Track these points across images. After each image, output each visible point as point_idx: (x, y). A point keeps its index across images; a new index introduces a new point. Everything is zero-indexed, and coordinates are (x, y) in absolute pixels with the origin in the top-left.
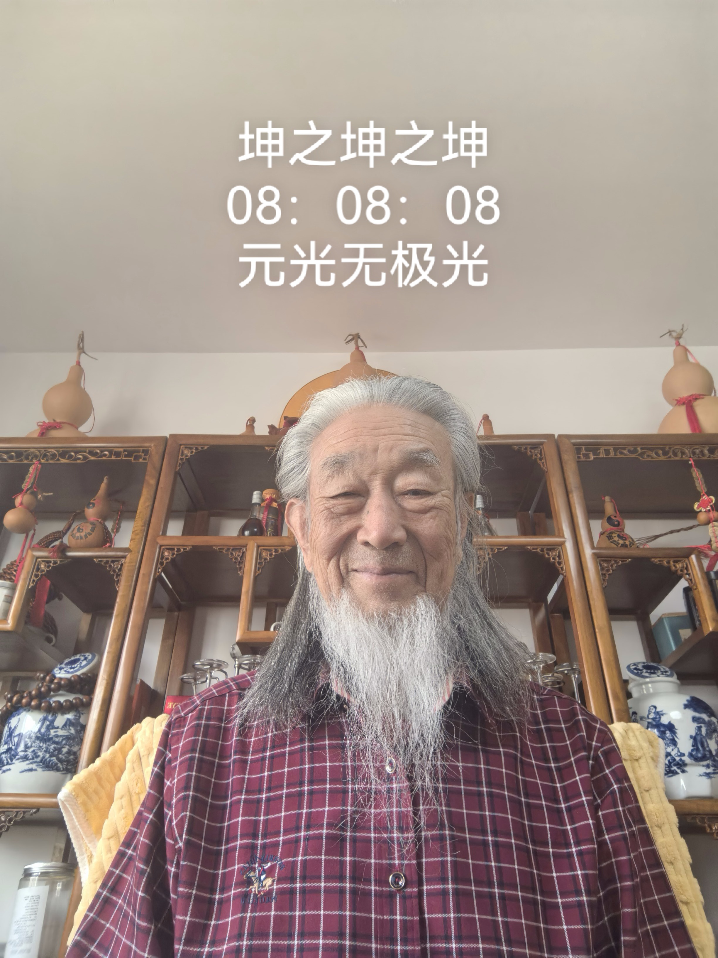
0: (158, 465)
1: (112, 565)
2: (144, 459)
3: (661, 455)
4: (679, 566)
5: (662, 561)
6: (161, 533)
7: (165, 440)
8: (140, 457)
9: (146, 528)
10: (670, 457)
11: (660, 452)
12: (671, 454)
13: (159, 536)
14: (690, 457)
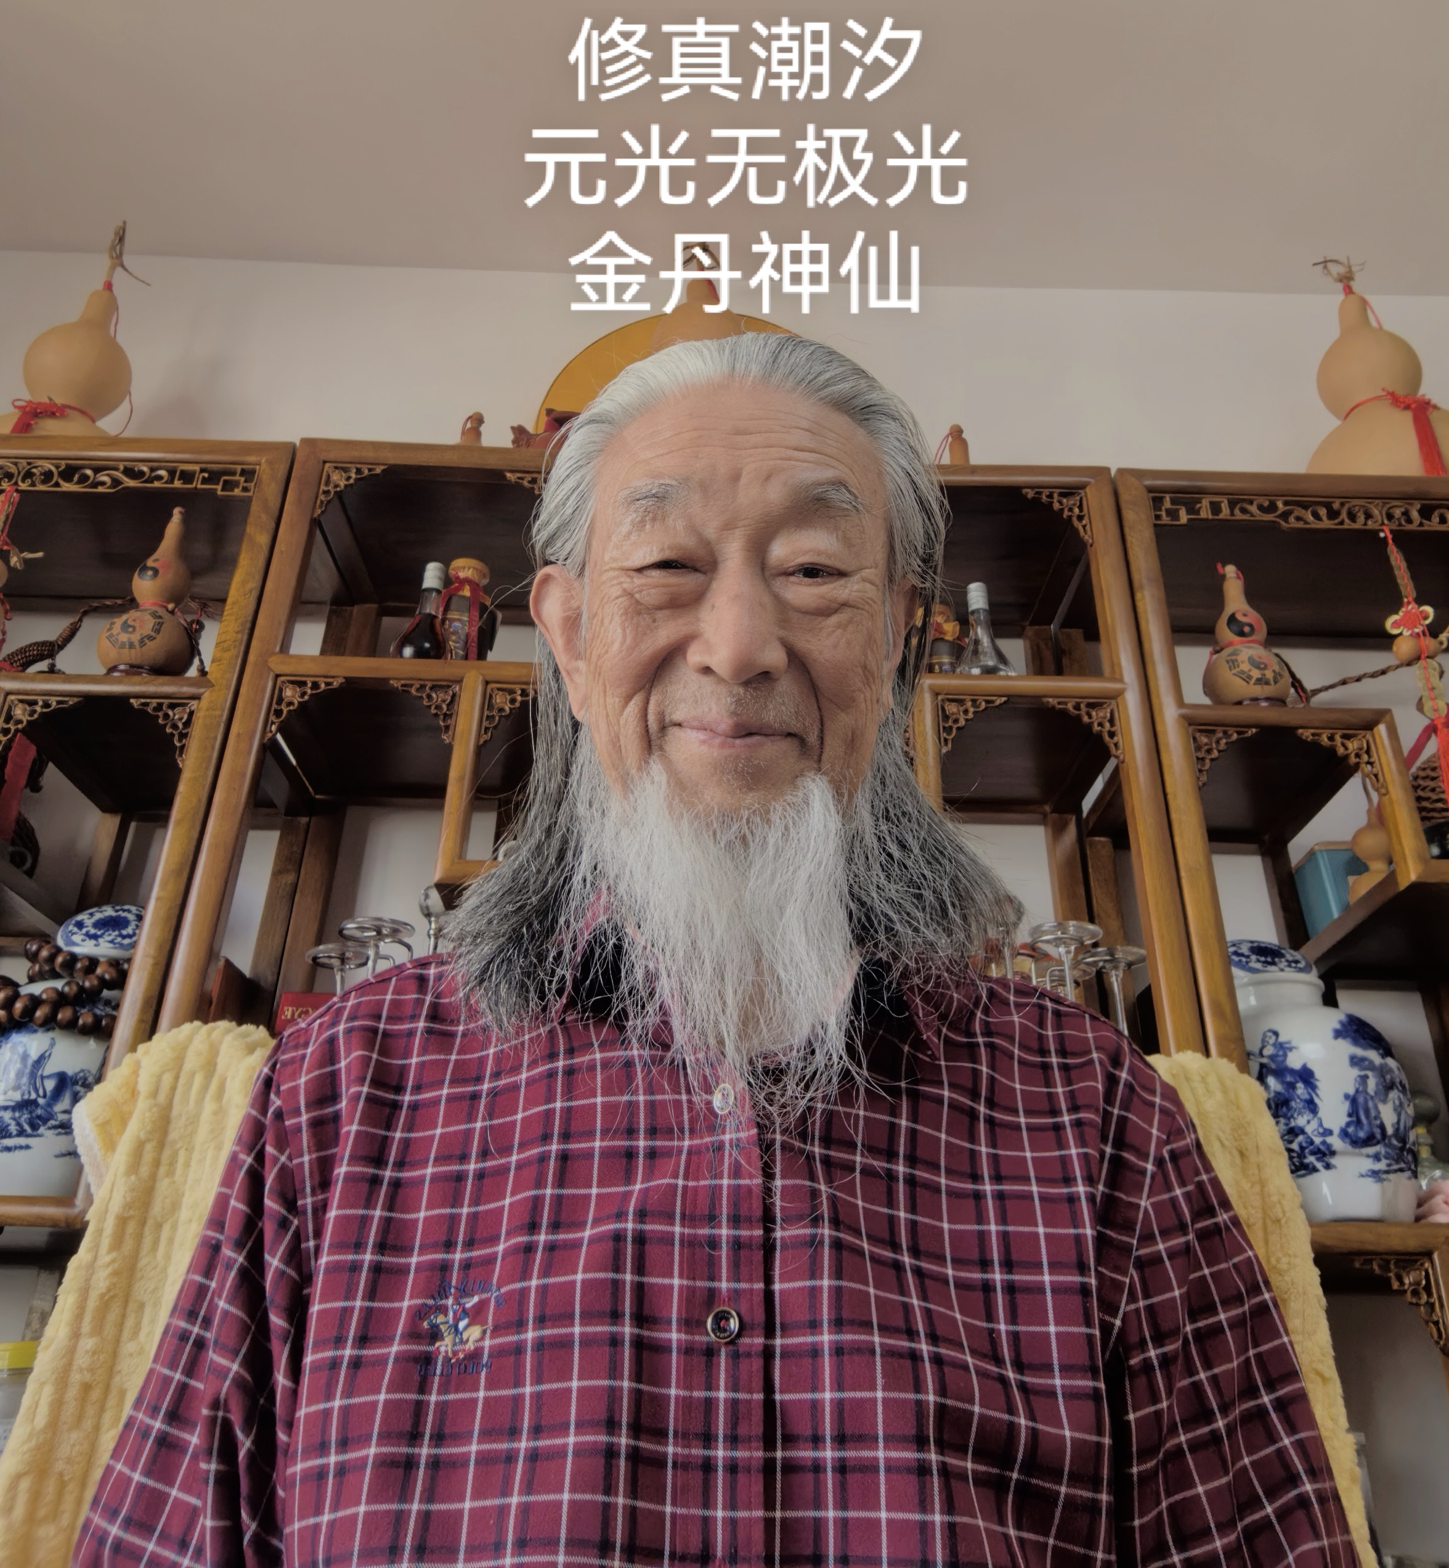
0: (274, 503)
1: (170, 713)
2: (245, 489)
3: (1324, 518)
4: (1353, 745)
5: (1319, 735)
6: (278, 649)
7: (291, 452)
8: (236, 484)
9: (245, 637)
10: (1342, 523)
11: (1323, 512)
12: (1344, 515)
13: (273, 654)
14: (1383, 524)
